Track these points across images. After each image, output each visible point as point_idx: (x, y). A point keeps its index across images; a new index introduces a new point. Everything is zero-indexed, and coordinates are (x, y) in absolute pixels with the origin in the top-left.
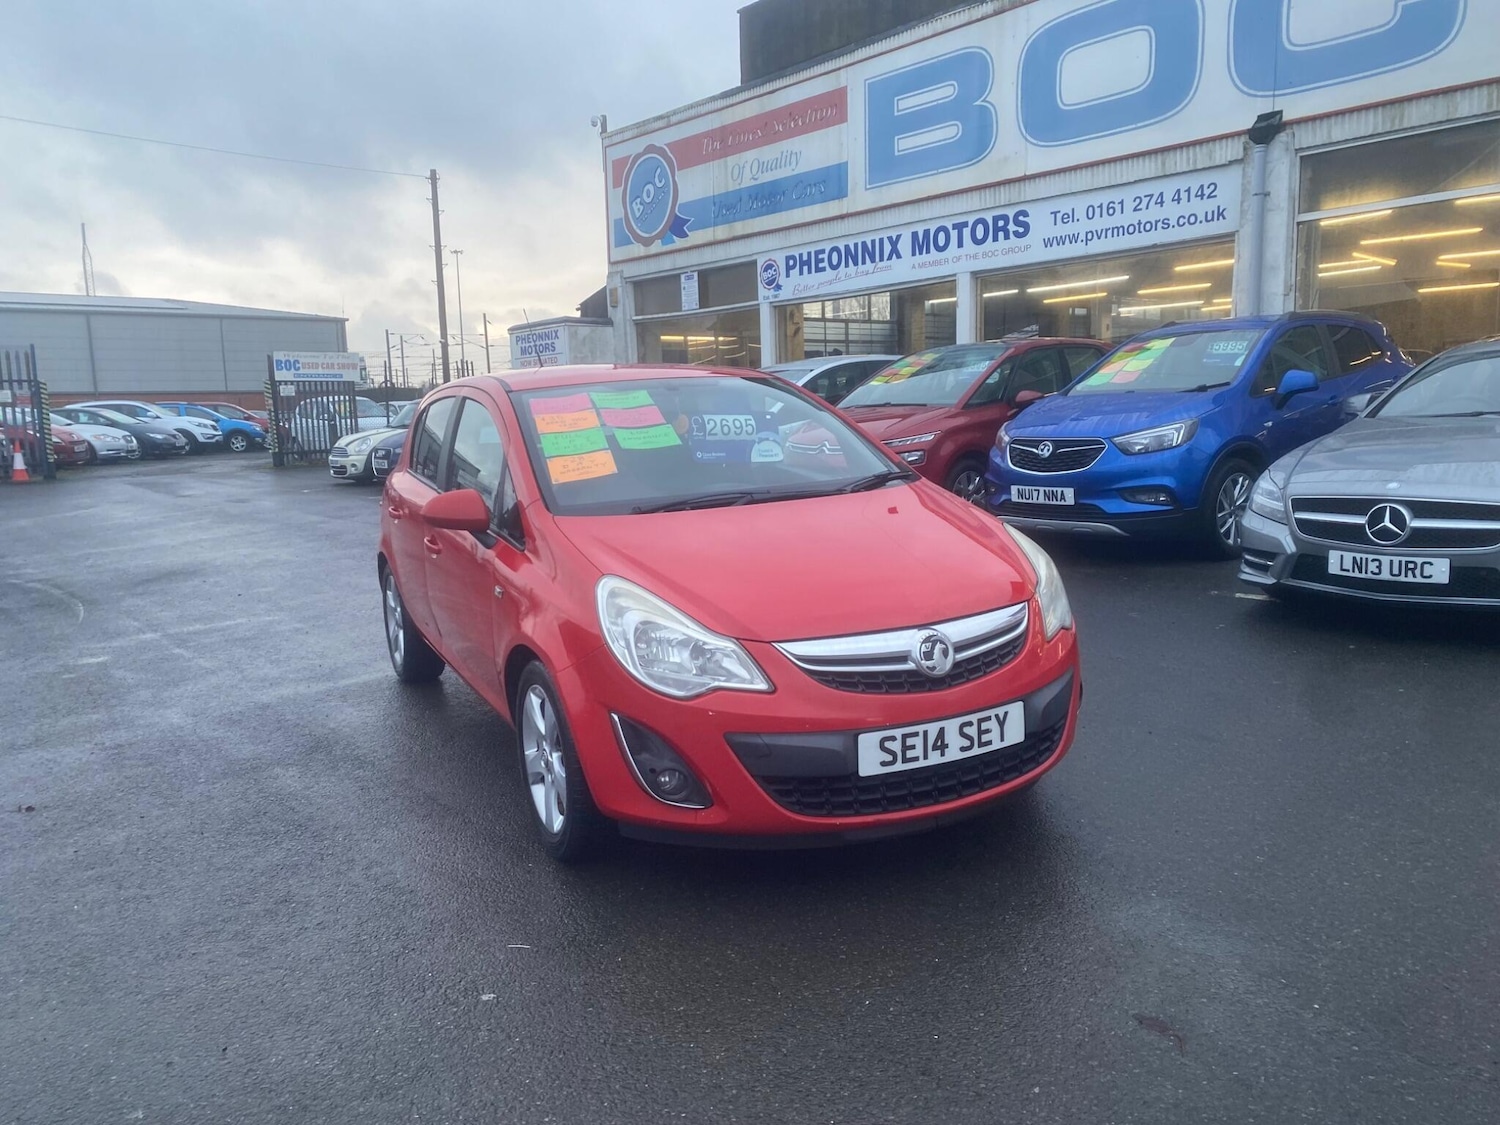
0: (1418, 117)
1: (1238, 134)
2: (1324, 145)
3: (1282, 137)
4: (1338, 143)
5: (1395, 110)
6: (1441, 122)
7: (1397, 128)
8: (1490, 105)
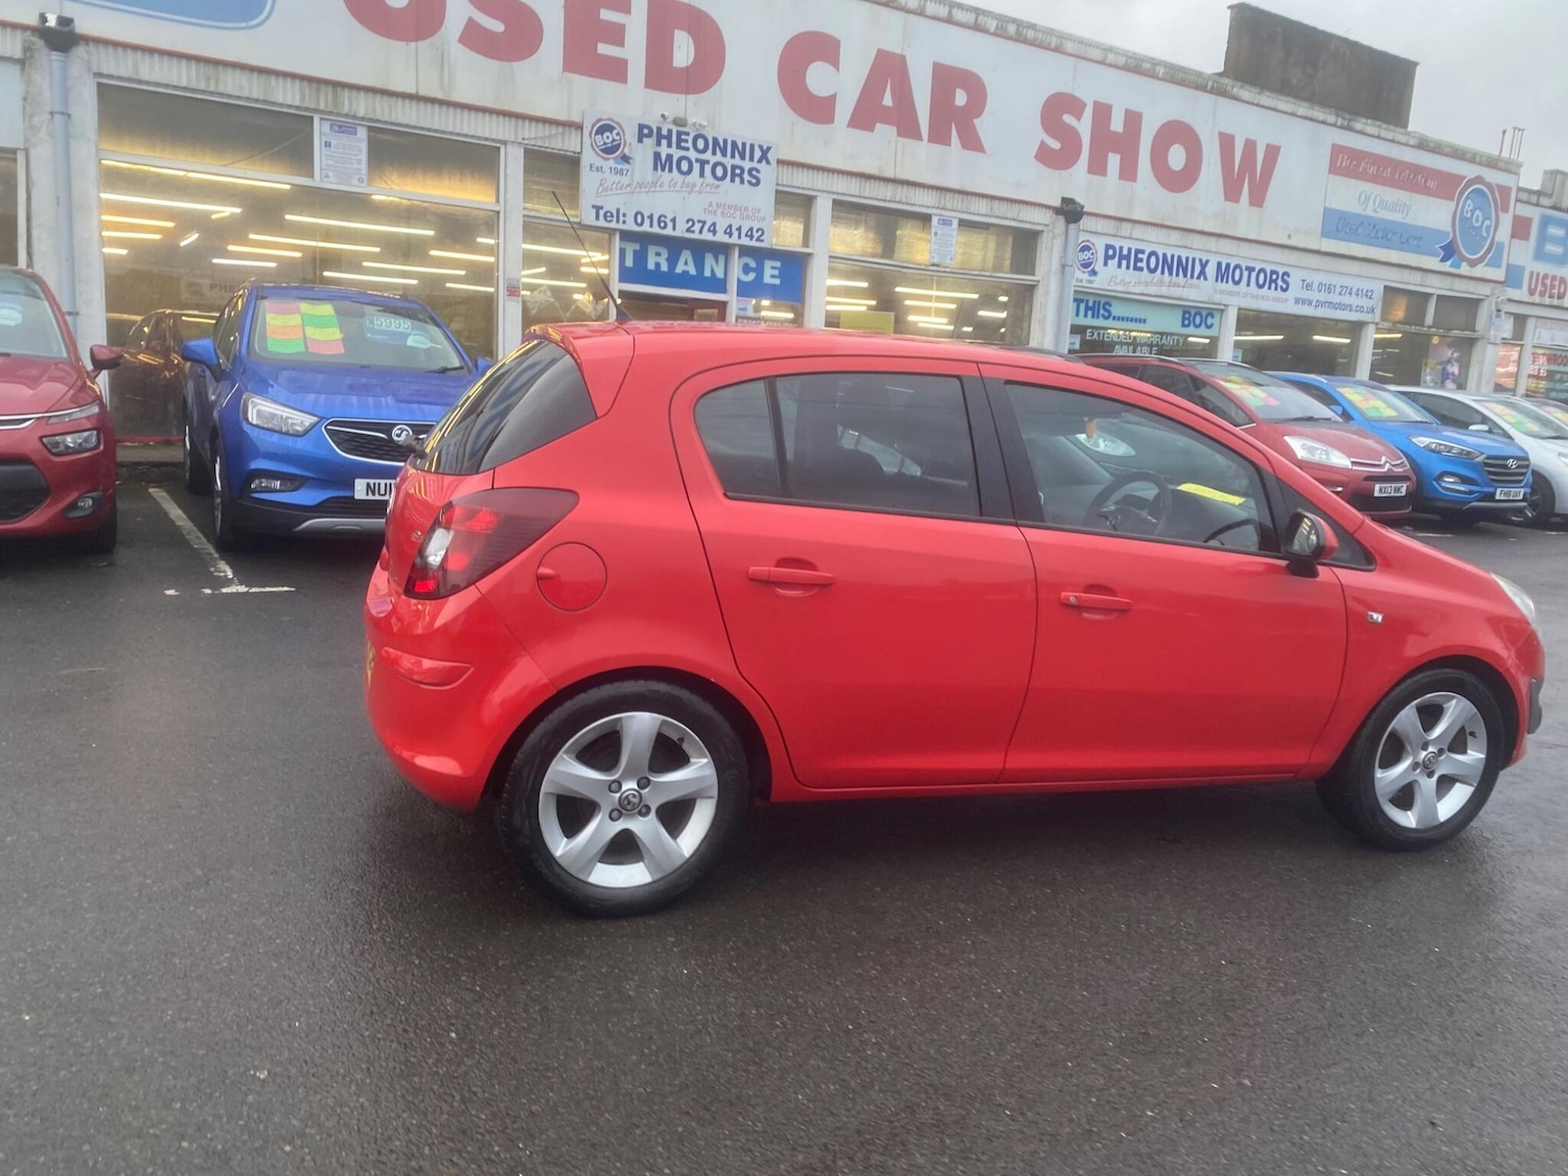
0: (235, 86)
1: (24, 28)
2: (130, 80)
3: (80, 51)
4: (148, 83)
5: (211, 70)
6: (257, 101)
7: (212, 88)
8: (303, 100)
